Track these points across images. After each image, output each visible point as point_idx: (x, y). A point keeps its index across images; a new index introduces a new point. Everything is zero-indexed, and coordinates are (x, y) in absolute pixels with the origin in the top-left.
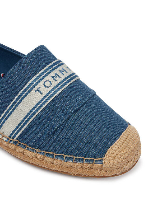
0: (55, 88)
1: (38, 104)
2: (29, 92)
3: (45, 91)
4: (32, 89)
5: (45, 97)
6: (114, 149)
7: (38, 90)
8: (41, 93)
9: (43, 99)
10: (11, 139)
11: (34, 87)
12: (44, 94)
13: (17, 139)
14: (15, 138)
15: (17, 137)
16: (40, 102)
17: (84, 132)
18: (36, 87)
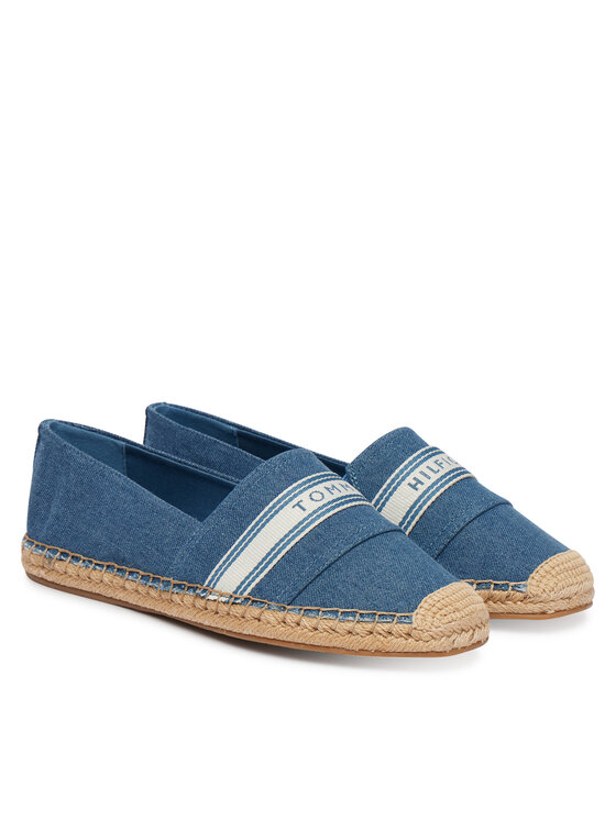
0: (329, 503)
1: (296, 527)
2: (282, 507)
3: (311, 506)
4: (286, 503)
5: (310, 515)
6: (431, 602)
7: (298, 504)
8: (304, 510)
9: (305, 519)
10: (237, 596)
11: (291, 499)
12: (309, 511)
13: (249, 594)
14: (246, 594)
15: (249, 589)
16: (300, 523)
17: (379, 571)
18: (295, 501)
